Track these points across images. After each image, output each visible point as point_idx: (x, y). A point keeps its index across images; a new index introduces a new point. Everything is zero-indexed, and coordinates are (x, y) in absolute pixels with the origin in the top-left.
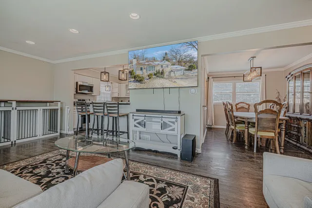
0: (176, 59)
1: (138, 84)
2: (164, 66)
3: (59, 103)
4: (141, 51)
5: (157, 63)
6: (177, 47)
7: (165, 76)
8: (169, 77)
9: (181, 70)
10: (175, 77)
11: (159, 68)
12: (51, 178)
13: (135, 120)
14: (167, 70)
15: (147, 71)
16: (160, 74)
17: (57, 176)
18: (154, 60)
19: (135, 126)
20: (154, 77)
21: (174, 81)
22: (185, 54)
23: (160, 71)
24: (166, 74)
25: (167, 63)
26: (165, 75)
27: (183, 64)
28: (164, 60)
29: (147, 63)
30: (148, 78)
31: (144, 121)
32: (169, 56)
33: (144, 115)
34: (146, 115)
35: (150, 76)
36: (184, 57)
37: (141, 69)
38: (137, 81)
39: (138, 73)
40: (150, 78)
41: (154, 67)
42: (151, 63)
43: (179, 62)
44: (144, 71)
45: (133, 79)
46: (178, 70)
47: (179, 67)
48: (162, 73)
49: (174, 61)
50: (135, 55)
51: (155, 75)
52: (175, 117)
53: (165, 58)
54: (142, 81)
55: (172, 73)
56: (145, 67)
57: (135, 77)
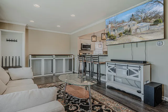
0: (141, 18)
1: (112, 41)
2: (131, 25)
3: (72, 56)
5: (125, 24)
7: (132, 33)
8: (136, 34)
9: (146, 26)
10: (140, 33)
11: (126, 28)
12: (59, 94)
13: (109, 67)
14: (133, 29)
15: (118, 31)
16: (128, 32)
17: (62, 93)
18: (123, 22)
19: (109, 71)
20: (123, 35)
21: (140, 36)
22: (150, 11)
23: (128, 30)
24: (133, 31)
25: (134, 22)
26: (132, 32)
27: (148, 20)
28: (131, 21)
29: (118, 26)
30: (119, 36)
31: (115, 68)
32: (135, 17)
33: (114, 64)
34: (116, 64)
35: (120, 35)
36: (149, 14)
37: (114, 30)
38: (111, 39)
39: (112, 33)
40: (120, 36)
41: (122, 27)
42: (121, 25)
43: (145, 20)
44: (116, 31)
45: (109, 38)
46: (144, 27)
47: (144, 24)
48: (130, 31)
49: (140, 19)
50: (110, 22)
51: (124, 33)
52: (138, 66)
53: (132, 19)
54: (115, 39)
55: (138, 30)
56: (117, 29)
57: (110, 37)
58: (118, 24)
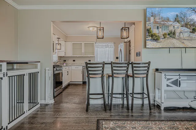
0: (184, 22)
1: (155, 43)
2: (175, 26)
4: (157, 9)
5: (171, 23)
6: (185, 11)
7: (176, 37)
8: (179, 39)
9: (187, 32)
10: (183, 38)
11: (171, 28)
14: (178, 31)
15: (162, 30)
16: (172, 34)
18: (168, 20)
20: (168, 36)
21: (182, 41)
22: (190, 17)
23: (173, 32)
24: (177, 34)
25: (178, 24)
27: (189, 26)
28: (175, 21)
29: (162, 23)
30: (163, 37)
32: (180, 19)
35: (164, 35)
36: (189, 21)
37: (158, 28)
38: (153, 40)
39: (155, 31)
40: (165, 38)
41: (168, 26)
42: (166, 22)
43: (186, 25)
44: (160, 30)
45: (150, 38)
47: (187, 30)
48: (174, 34)
49: (183, 23)
50: (152, 13)
51: (169, 34)
53: (176, 20)
54: (158, 40)
55: (181, 34)
56: (161, 26)
57: (152, 36)
58: (163, 21)
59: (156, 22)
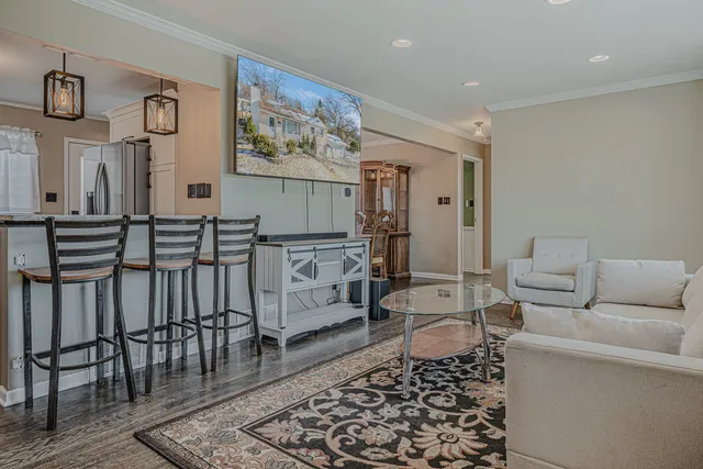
0: (335, 122)
2: (316, 129)
5: (304, 118)
6: (337, 96)
7: (318, 154)
8: (324, 161)
9: (340, 147)
10: (333, 160)
11: (306, 131)
13: (295, 263)
14: (321, 142)
15: (284, 130)
16: (308, 146)
18: (299, 108)
19: (294, 279)
20: (298, 150)
21: (330, 167)
22: (347, 116)
23: (310, 141)
24: (320, 149)
25: (321, 124)
26: (318, 151)
27: (344, 136)
28: (316, 115)
29: (284, 111)
30: (286, 150)
32: (326, 114)
34: (318, 247)
35: (290, 148)
36: (345, 122)
37: (272, 123)
38: (262, 152)
40: (290, 152)
41: (298, 125)
42: (293, 113)
43: (339, 131)
44: (279, 129)
45: (251, 147)
47: (338, 141)
48: (313, 146)
49: (332, 124)
51: (300, 146)
53: (318, 113)
54: (273, 156)
55: (329, 150)
56: (281, 120)
57: (255, 141)
58: (286, 108)
59: (266, 104)
